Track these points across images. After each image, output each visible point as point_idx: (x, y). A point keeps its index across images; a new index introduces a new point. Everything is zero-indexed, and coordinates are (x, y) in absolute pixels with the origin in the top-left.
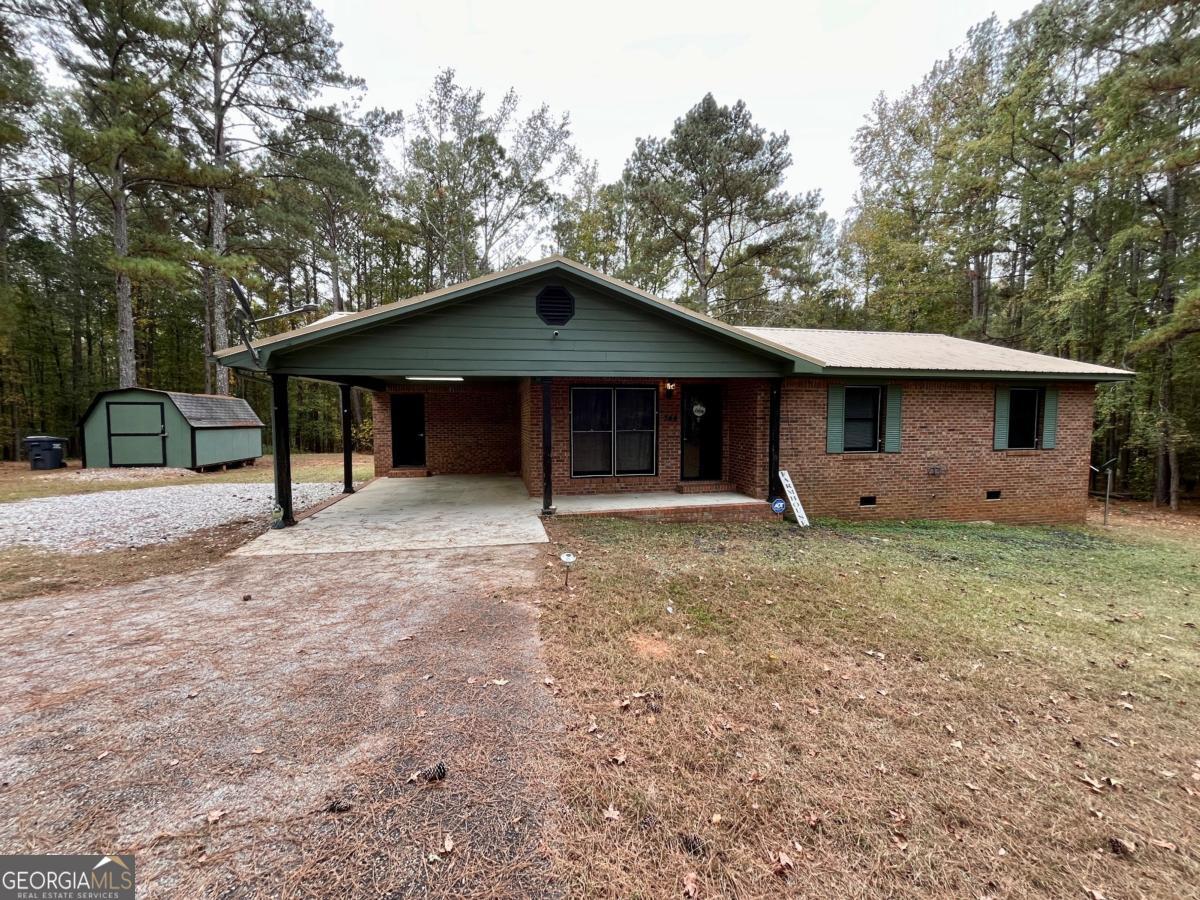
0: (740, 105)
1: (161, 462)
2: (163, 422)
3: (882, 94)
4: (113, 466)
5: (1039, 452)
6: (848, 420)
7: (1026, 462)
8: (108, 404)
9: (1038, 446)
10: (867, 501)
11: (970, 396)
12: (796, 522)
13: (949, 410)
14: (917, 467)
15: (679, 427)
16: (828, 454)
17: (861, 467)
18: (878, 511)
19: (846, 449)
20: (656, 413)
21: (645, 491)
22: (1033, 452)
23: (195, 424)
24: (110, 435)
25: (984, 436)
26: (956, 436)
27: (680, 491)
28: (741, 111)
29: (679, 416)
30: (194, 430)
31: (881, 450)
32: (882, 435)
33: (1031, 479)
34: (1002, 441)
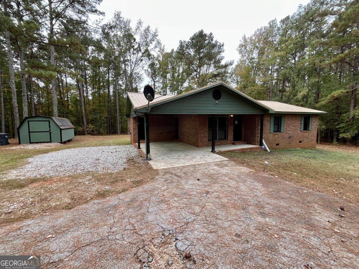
0: (211, 34)
1: (49, 141)
2: (50, 127)
3: (245, 35)
4: (31, 143)
5: (309, 131)
6: (274, 124)
7: (306, 134)
8: (28, 122)
9: (308, 130)
10: (277, 145)
11: (296, 118)
12: (267, 151)
13: (293, 122)
14: (287, 136)
15: (233, 127)
16: (270, 133)
17: (276, 136)
18: (279, 147)
19: (274, 132)
20: (227, 123)
21: (225, 144)
22: (308, 131)
23: (62, 128)
24: (29, 132)
25: (299, 128)
26: (294, 128)
27: (234, 144)
28: (211, 36)
29: (233, 124)
30: (61, 129)
31: (280, 132)
32: (280, 128)
33: (307, 138)
34: (302, 129)
